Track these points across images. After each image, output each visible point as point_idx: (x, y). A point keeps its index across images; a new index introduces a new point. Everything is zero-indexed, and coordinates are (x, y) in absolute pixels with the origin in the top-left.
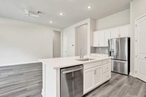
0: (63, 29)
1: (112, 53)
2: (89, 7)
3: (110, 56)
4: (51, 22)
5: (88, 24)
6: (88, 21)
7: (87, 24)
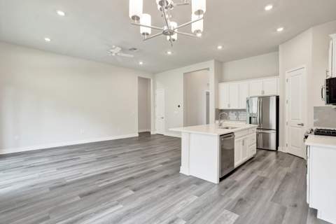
0: (154, 73)
1: (253, 120)
2: (220, 47)
3: (250, 123)
4: (141, 63)
5: (211, 69)
6: (211, 64)
7: (208, 69)
